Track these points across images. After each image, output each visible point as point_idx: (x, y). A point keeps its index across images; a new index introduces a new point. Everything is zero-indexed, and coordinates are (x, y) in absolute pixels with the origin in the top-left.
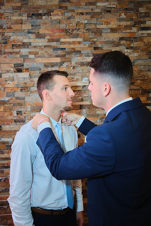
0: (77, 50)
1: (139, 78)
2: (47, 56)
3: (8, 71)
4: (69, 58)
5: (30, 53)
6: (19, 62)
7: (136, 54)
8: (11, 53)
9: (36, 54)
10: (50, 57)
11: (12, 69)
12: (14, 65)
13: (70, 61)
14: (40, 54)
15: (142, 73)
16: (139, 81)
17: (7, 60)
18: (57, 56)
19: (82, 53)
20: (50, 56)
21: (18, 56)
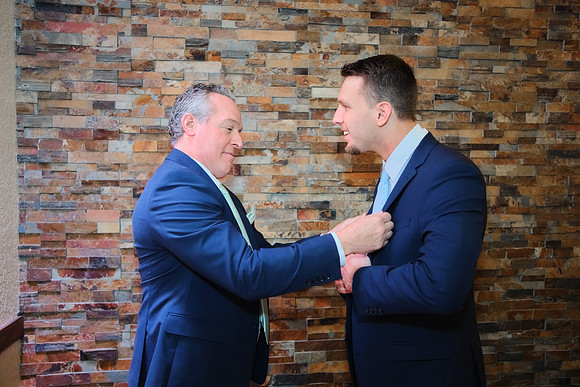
0: (332, 16)
1: (468, 88)
2: (264, 26)
3: (171, 57)
4: (316, 33)
5: (225, 16)
6: (198, 36)
7: (462, 34)
8: (179, 14)
9: (239, 19)
10: (273, 29)
11: (182, 53)
12: (187, 42)
13: (317, 40)
14: (247, 19)
15: (474, 77)
16: (468, 94)
17: (169, 30)
18: (288, 28)
19: (344, 23)
20: (273, 26)
21: (197, 20)
